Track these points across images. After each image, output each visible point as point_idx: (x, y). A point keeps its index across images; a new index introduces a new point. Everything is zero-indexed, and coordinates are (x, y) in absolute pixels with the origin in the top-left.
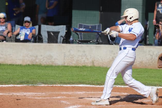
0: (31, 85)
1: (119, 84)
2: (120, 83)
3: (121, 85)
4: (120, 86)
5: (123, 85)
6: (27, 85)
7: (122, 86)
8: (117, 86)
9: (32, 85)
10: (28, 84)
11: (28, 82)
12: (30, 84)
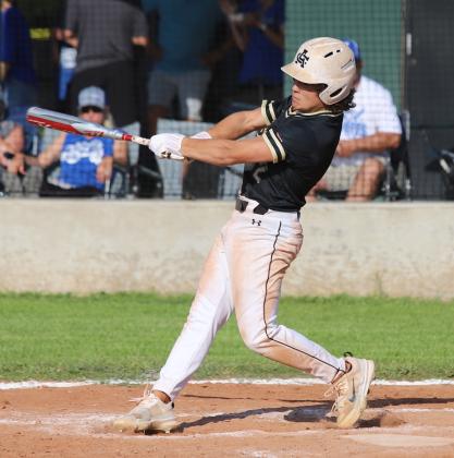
0: (112, 382)
6: (99, 382)
9: (121, 381)
11: (100, 371)
12: (108, 377)
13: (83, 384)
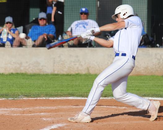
0: (10, 99)
6: (6, 99)
9: (12, 99)
11: (7, 96)
12: (9, 97)
13: (2, 99)
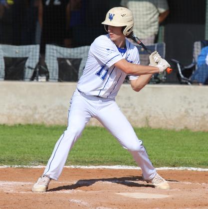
0: (16, 166)
1: (193, 166)
2: (195, 163)
3: (197, 167)
4: (194, 169)
5: (200, 167)
6: (9, 166)
7: (200, 169)
8: (189, 169)
9: (20, 166)
10: (11, 165)
11: (11, 161)
12: (14, 164)
13: (2, 167)
